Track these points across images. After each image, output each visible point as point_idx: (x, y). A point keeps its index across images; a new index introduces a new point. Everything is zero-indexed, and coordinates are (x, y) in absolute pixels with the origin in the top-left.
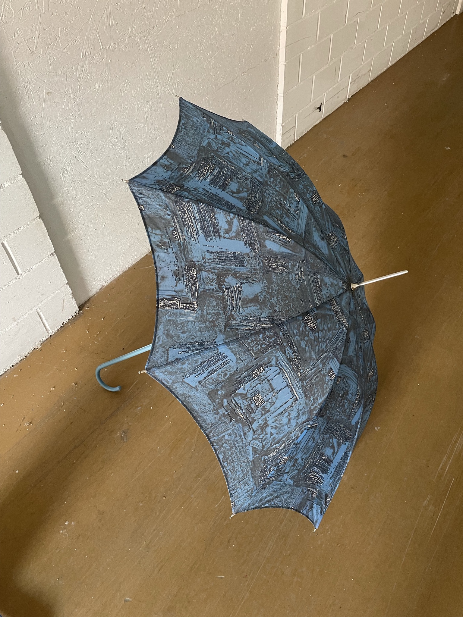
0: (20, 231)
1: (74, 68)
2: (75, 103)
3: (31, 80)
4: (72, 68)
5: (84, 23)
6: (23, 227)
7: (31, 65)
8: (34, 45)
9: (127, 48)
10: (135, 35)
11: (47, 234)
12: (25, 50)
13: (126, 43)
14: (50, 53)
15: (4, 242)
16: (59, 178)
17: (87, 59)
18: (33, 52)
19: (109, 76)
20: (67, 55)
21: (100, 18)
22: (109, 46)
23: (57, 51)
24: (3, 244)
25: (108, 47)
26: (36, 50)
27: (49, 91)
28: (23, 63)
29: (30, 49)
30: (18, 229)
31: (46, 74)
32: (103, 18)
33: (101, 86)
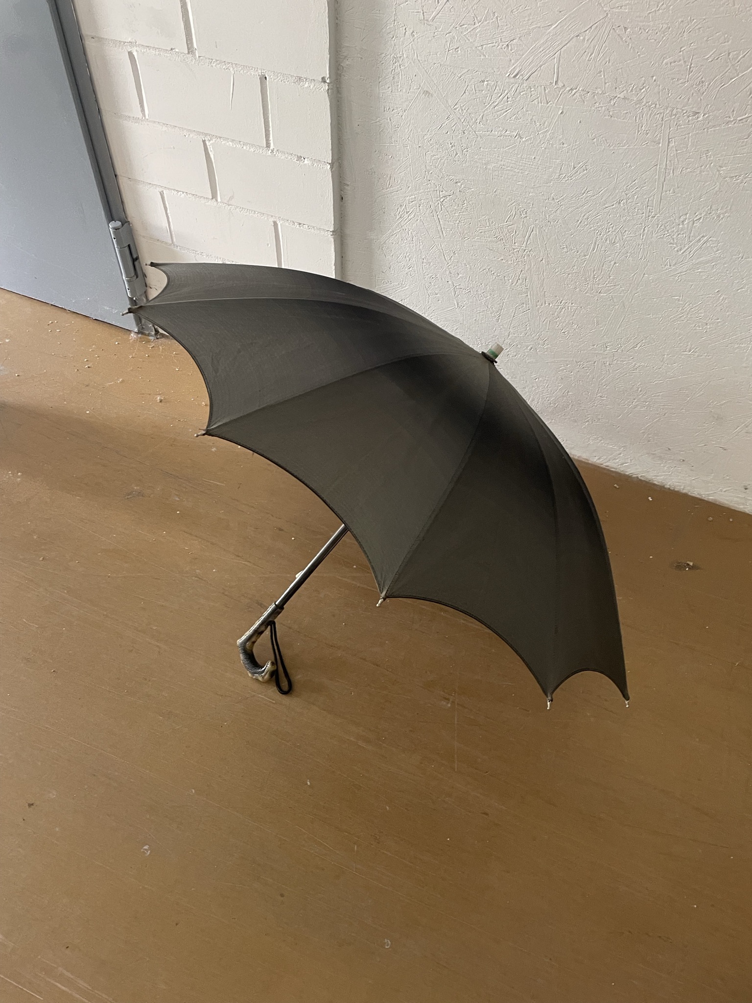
0: (302, 228)
1: (486, 83)
2: (464, 133)
3: (407, 57)
4: (483, 81)
5: (538, 25)
6: (307, 226)
7: (416, 36)
8: (433, 12)
9: (611, 113)
10: (640, 101)
11: (333, 262)
12: (416, 11)
13: (612, 103)
14: (454, 38)
15: (278, 222)
16: (392, 215)
17: (517, 85)
18: (427, 21)
19: (548, 134)
20: (482, 57)
21: (576, 34)
22: (572, 89)
23: (467, 41)
24: (275, 224)
25: (568, 89)
26: (433, 19)
27: (428, 90)
28: (404, 28)
29: (423, 13)
30: (300, 224)
31: (435, 64)
32: (582, 38)
33: (524, 139)
